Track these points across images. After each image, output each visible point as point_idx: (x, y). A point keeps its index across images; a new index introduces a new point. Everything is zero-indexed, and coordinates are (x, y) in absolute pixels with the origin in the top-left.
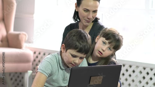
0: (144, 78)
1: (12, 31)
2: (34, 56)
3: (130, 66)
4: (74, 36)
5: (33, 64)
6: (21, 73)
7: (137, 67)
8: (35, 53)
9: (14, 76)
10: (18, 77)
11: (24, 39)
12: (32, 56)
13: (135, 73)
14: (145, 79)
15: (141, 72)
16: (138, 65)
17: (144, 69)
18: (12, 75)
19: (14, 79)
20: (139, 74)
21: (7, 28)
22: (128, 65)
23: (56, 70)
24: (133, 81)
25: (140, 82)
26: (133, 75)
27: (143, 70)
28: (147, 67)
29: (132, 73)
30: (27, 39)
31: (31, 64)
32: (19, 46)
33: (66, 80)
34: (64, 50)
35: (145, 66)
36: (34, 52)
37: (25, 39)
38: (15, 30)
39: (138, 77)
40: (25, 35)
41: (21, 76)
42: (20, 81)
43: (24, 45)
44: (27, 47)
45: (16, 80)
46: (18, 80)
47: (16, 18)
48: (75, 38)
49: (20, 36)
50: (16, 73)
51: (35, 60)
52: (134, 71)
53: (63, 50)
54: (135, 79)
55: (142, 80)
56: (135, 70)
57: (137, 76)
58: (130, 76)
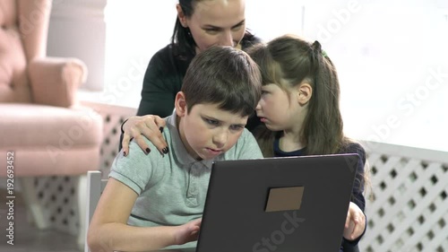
0: (423, 192)
1: (41, 55)
2: (104, 130)
3: (384, 159)
4: (209, 63)
5: (102, 152)
6: (67, 179)
7: (404, 160)
8: (108, 119)
9: (47, 186)
10: (60, 189)
11: (76, 80)
12: (99, 129)
13: (397, 178)
14: (427, 196)
15: (414, 176)
16: (406, 155)
17: (425, 166)
18: (42, 183)
19: (47, 195)
20: (408, 181)
21: (28, 47)
22: (378, 156)
23: (164, 168)
24: (392, 201)
25: (413, 204)
26: (392, 184)
27: (419, 171)
28: (431, 162)
29: (388, 180)
30: (84, 79)
31: (96, 151)
32: (61, 100)
33: (193, 196)
34: (183, 109)
35: (426, 158)
36: (105, 116)
37: (81, 78)
38: (50, 53)
39: (406, 189)
40: (80, 67)
41: (67, 187)
42: (66, 201)
43: (78, 96)
44: (84, 104)
45: (53, 198)
46: (61, 197)
47: (52, 18)
48: (211, 71)
49: (65, 71)
50: (54, 177)
51: (107, 141)
52: (394, 174)
53: (180, 108)
54: (397, 196)
55: (417, 197)
56: (398, 170)
57: (402, 187)
58: (383, 185)
